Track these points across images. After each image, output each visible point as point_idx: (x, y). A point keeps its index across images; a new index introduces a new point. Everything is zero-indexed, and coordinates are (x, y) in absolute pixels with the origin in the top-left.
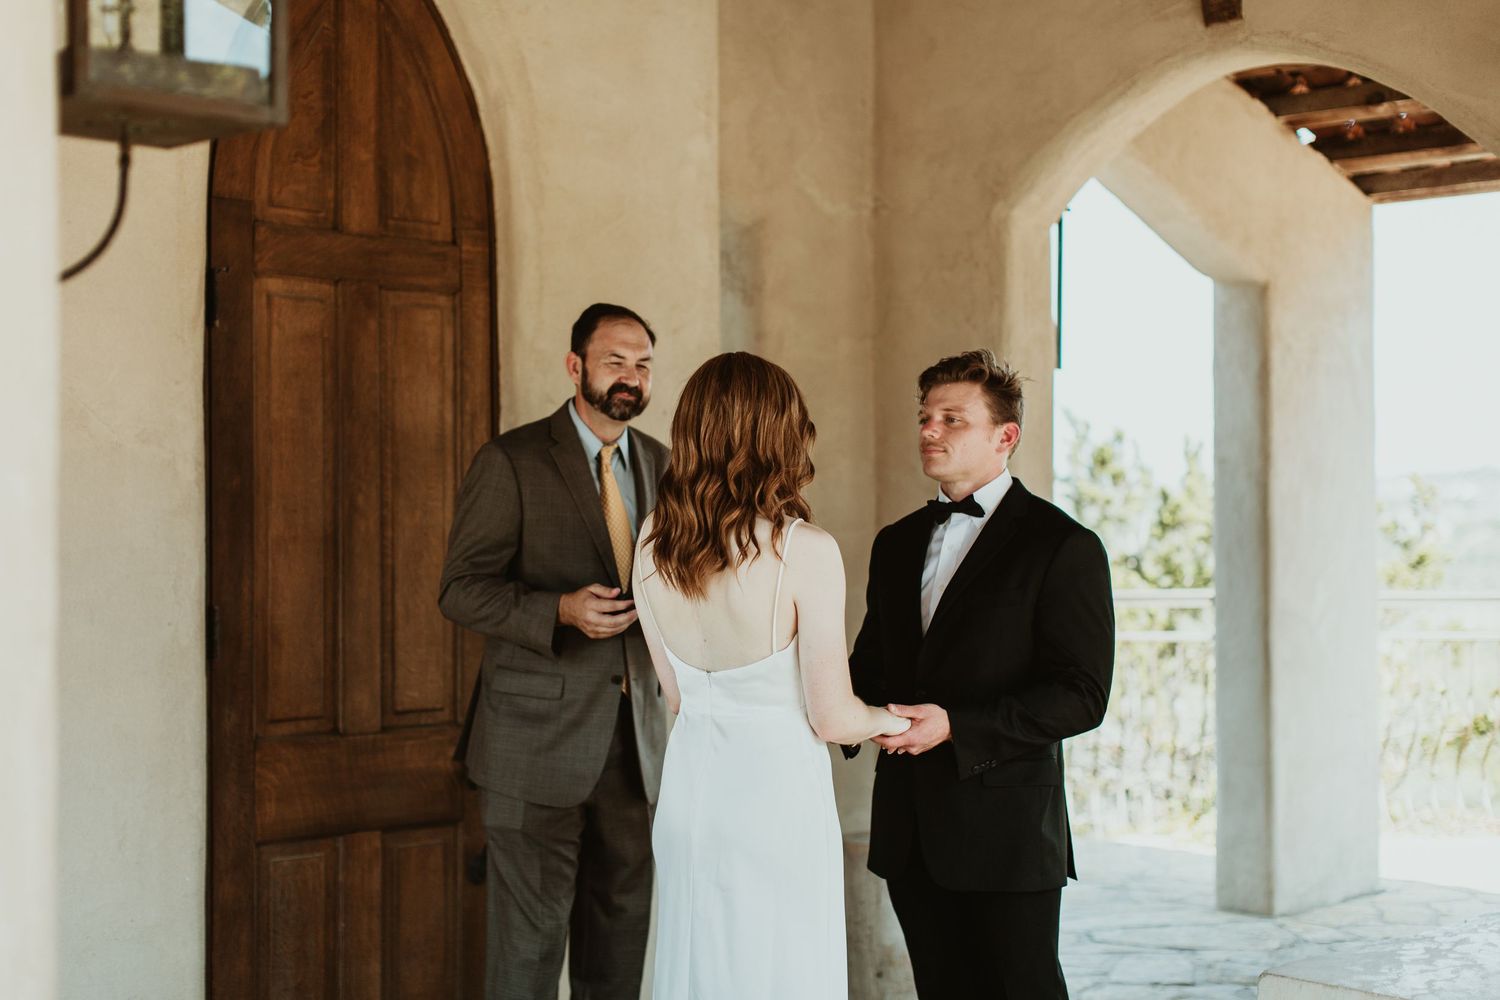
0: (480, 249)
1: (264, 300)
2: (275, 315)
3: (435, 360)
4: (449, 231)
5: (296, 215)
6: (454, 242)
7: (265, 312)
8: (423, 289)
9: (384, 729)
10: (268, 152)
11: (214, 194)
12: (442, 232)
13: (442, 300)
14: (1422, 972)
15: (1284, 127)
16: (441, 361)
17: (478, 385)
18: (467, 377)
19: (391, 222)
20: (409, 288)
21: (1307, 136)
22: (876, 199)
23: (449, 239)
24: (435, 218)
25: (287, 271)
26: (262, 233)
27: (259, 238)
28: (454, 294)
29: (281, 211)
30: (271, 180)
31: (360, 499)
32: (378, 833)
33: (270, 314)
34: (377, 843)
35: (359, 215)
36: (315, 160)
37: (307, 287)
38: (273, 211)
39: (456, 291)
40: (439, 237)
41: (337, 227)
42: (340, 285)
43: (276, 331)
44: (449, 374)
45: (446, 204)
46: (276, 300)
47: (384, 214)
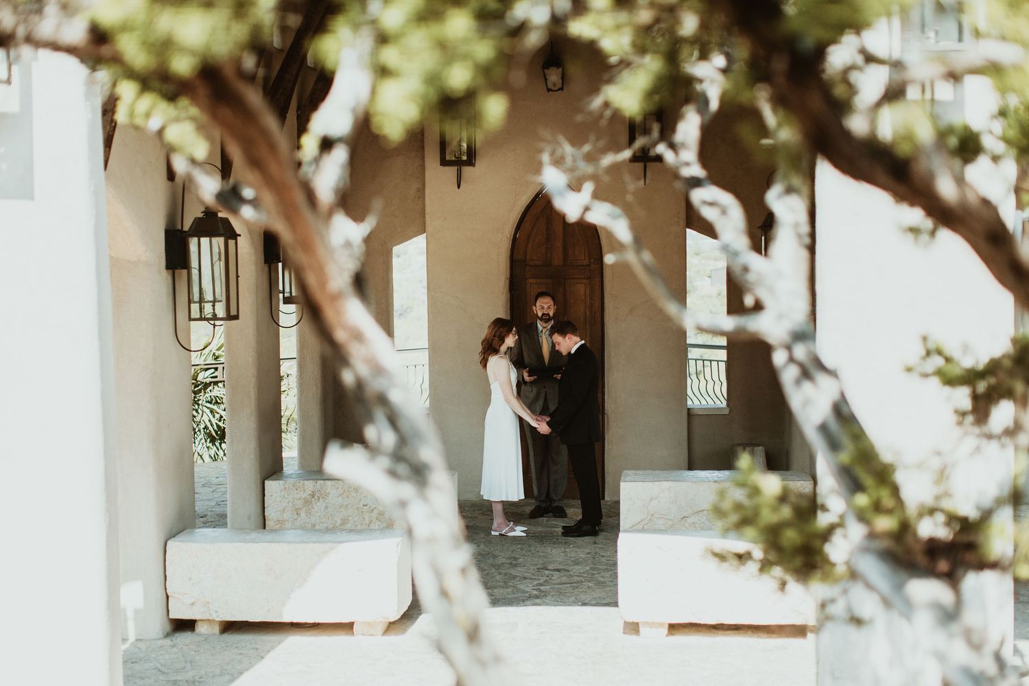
0: (597, 266)
1: (529, 285)
3: (583, 298)
4: (588, 262)
5: (538, 263)
7: (529, 288)
8: (579, 279)
11: (514, 260)
12: (585, 262)
13: (585, 282)
16: (585, 298)
17: (597, 304)
19: (568, 262)
20: (575, 278)
23: (588, 264)
24: (583, 259)
25: (535, 277)
26: (527, 268)
27: (526, 270)
29: (534, 262)
30: (531, 256)
33: (531, 288)
35: (557, 260)
36: (544, 247)
37: (542, 281)
38: (532, 262)
39: (590, 278)
40: (585, 264)
41: (550, 265)
44: (588, 302)
45: (587, 254)
46: (532, 285)
47: (565, 259)
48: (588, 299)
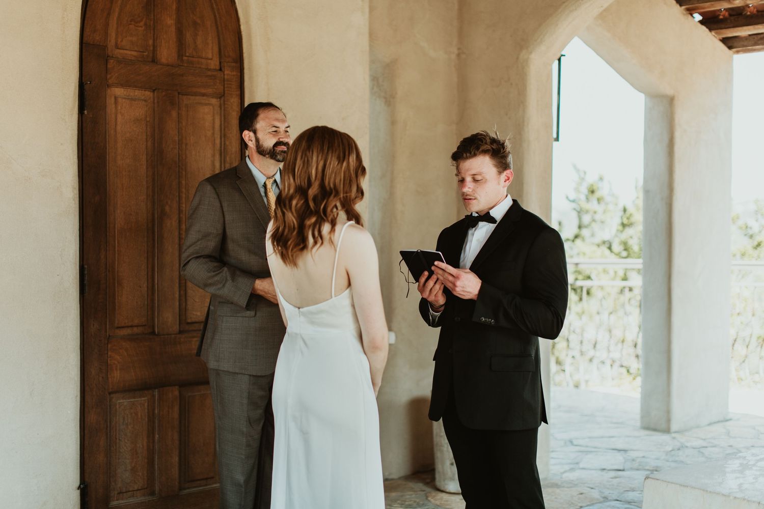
0: (234, 73)
1: (113, 99)
2: (119, 108)
3: (209, 134)
4: (218, 63)
5: (131, 54)
6: (220, 70)
7: (114, 106)
8: (203, 95)
9: (181, 332)
10: (115, 18)
11: (84, 41)
12: (214, 64)
13: (214, 101)
14: (737, 478)
15: (685, 12)
16: (213, 134)
17: (234, 148)
18: (227, 143)
19: (185, 58)
20: (195, 94)
21: (698, 17)
22: (459, 49)
23: (218, 68)
24: (210, 57)
25: (125, 84)
26: (111, 63)
27: (109, 66)
28: (220, 98)
29: (122, 51)
30: (117, 35)
31: (167, 208)
32: (177, 387)
33: (116, 107)
34: (177, 393)
35: (167, 53)
36: (142, 24)
37: (137, 93)
38: (118, 51)
39: (221, 96)
40: (212, 67)
41: (154, 61)
42: (156, 92)
43: (119, 116)
44: (218, 141)
45: (216, 49)
46: (120, 100)
47: (180, 54)
48: (217, 136)
